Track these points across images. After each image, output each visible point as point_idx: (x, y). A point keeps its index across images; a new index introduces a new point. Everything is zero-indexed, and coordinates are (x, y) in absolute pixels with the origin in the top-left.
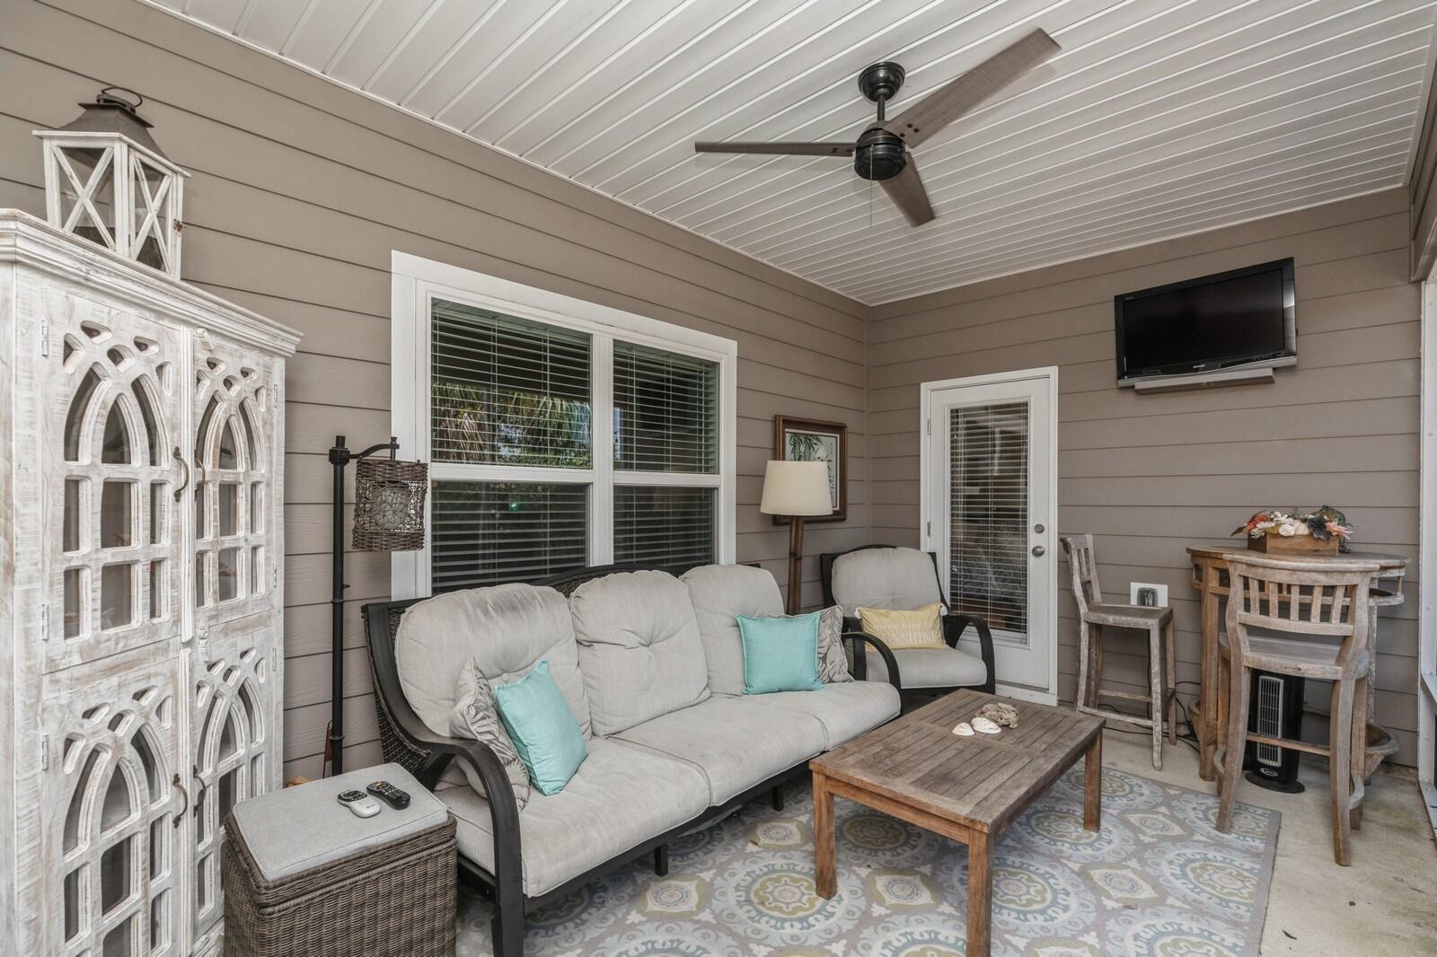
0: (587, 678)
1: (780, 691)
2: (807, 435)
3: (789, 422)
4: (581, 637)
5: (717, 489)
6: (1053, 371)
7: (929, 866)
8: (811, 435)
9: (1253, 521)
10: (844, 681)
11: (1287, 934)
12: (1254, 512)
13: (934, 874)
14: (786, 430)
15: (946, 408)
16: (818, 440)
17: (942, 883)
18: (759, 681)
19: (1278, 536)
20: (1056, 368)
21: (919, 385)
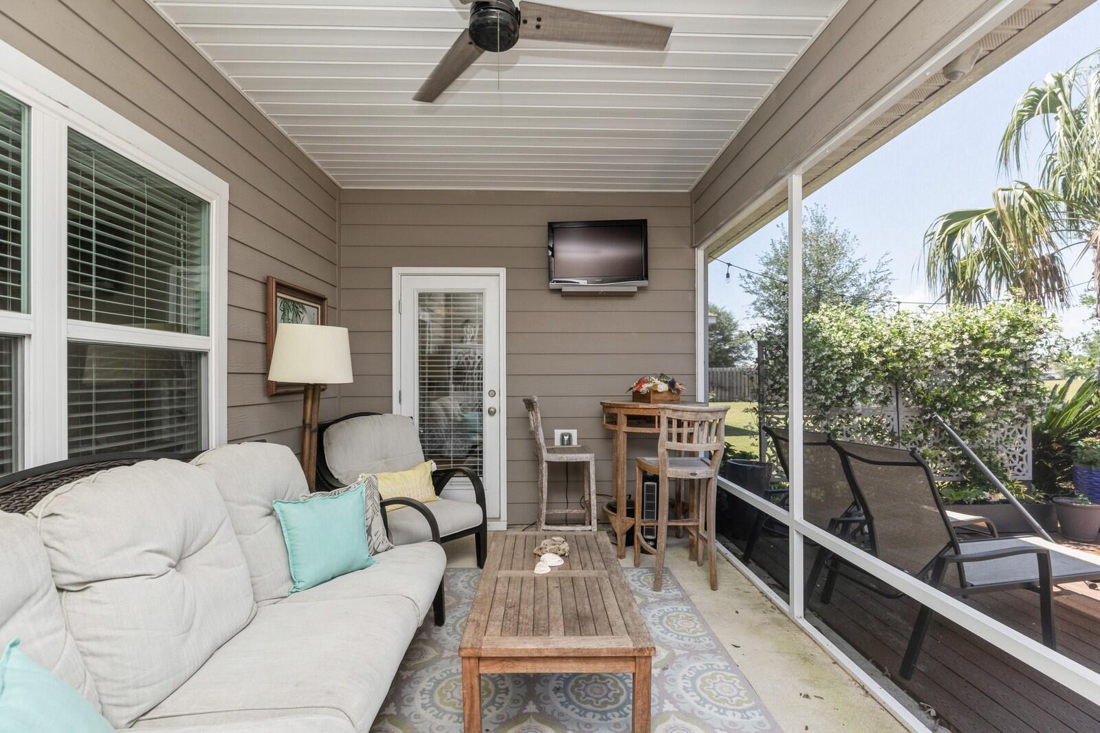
0: (84, 644)
1: (333, 578)
2: (294, 302)
3: (281, 286)
4: (64, 579)
5: (206, 354)
6: (502, 271)
7: (531, 703)
8: (298, 303)
9: (640, 383)
10: (386, 550)
11: (735, 646)
12: (639, 378)
13: (540, 709)
14: (279, 294)
15: (416, 292)
16: (303, 309)
17: (552, 715)
18: (307, 574)
19: (656, 392)
20: (505, 269)
21: (391, 268)
